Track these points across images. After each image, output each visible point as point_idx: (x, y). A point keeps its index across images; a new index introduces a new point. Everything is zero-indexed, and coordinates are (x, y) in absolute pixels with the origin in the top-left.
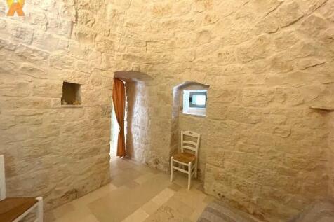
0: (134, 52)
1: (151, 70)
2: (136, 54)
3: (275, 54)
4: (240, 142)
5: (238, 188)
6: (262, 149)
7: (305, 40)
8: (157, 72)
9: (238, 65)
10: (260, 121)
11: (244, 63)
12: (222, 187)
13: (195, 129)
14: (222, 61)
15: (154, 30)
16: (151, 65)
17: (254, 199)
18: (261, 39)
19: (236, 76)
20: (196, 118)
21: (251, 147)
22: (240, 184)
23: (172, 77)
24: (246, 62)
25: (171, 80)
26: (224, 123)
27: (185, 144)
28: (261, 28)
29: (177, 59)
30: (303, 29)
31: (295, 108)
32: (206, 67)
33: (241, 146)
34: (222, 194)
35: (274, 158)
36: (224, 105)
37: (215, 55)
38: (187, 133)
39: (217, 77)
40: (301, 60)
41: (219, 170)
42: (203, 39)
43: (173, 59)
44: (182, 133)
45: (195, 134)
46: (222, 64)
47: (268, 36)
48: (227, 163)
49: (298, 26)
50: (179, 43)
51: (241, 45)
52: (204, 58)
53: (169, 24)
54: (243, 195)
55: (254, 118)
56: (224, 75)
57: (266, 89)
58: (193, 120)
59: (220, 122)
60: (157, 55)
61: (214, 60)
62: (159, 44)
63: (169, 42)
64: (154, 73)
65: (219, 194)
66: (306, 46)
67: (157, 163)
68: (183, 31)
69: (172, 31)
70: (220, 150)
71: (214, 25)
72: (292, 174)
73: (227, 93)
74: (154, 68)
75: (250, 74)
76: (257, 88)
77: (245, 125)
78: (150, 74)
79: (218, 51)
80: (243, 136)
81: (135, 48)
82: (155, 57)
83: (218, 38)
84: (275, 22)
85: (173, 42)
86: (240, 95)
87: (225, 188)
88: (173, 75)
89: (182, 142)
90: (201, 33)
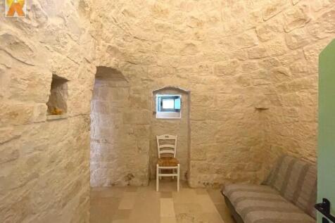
0: (119, 45)
1: (128, 69)
2: (120, 48)
3: (241, 74)
4: (217, 136)
5: (218, 172)
6: (231, 138)
7: (262, 69)
8: (134, 73)
9: (214, 77)
10: (230, 118)
11: (218, 76)
12: (206, 177)
13: (171, 132)
14: (202, 72)
15: (145, 28)
16: (130, 64)
17: (228, 175)
18: (234, 62)
19: (212, 86)
20: (172, 122)
21: (225, 138)
22: (218, 168)
23: (152, 81)
24: (220, 76)
25: (149, 83)
26: (205, 123)
27: (161, 149)
28: (235, 55)
29: (159, 62)
30: (264, 63)
31: (248, 109)
32: (188, 75)
33: (218, 139)
34: (206, 182)
35: (239, 142)
36: (204, 108)
37: (197, 66)
38: (163, 137)
39: (197, 85)
40: (256, 80)
41: (202, 163)
42: (189, 51)
43: (156, 62)
44: (158, 138)
45: (171, 137)
46: (202, 74)
47: (239, 61)
48: (208, 155)
49: (261, 61)
50: (165, 48)
51: (218, 63)
52: (188, 67)
53: (161, 27)
54: (221, 176)
55: (226, 116)
56: (203, 83)
57: (233, 96)
58: (169, 123)
59: (200, 122)
60: (141, 54)
61: (195, 71)
62: (145, 43)
63: (156, 44)
64: (130, 73)
65: (204, 184)
66: (262, 73)
67: (130, 179)
68: (172, 38)
69: (162, 35)
70: (203, 145)
71: (200, 43)
72: (247, 150)
73: (206, 99)
74: (131, 68)
75: (222, 84)
76: (228, 95)
77: (219, 122)
78: (125, 73)
79: (200, 63)
80: (219, 131)
81: (122, 40)
82: (138, 55)
83: (202, 53)
84: (247, 54)
85: (160, 45)
86: (216, 100)
87: (208, 176)
88: (153, 79)
89: (159, 147)
90: (188, 45)
